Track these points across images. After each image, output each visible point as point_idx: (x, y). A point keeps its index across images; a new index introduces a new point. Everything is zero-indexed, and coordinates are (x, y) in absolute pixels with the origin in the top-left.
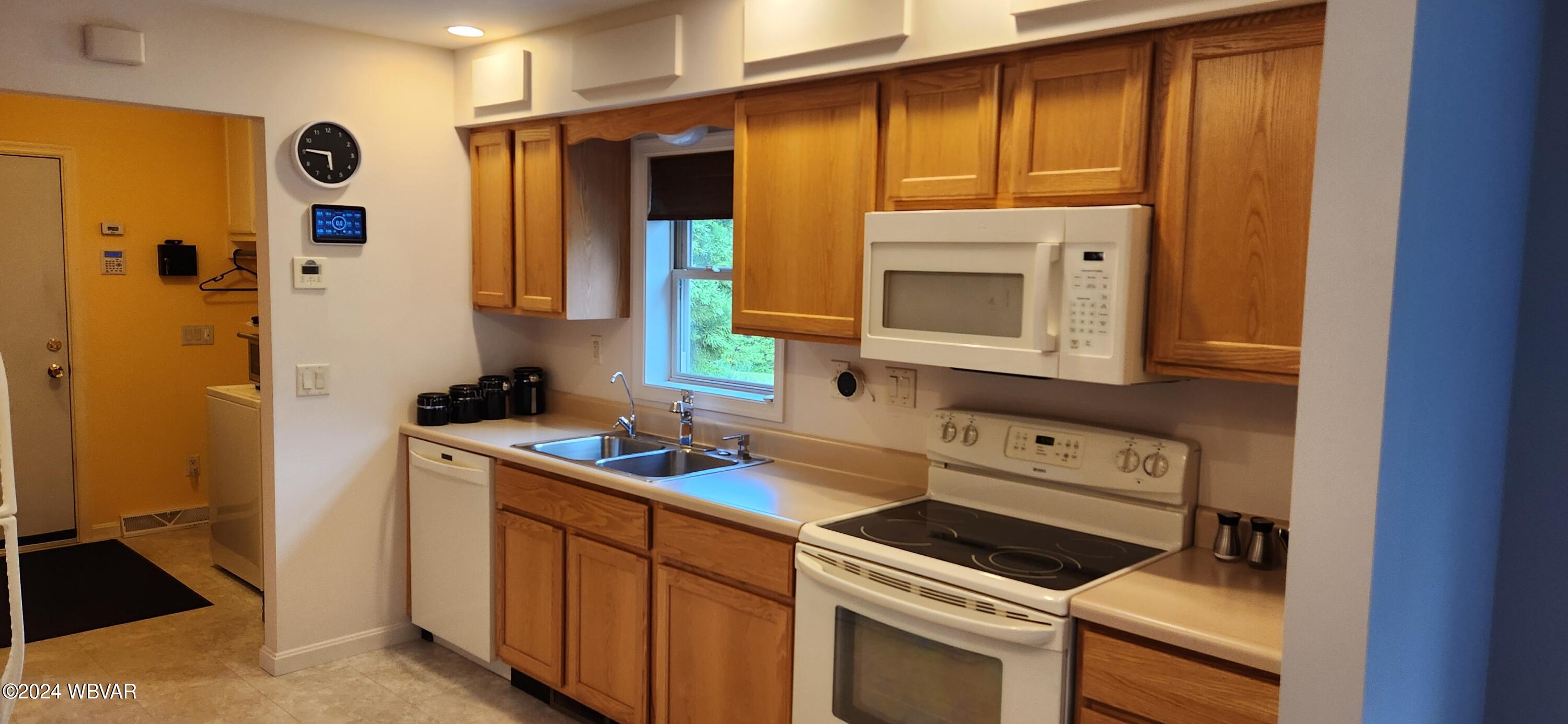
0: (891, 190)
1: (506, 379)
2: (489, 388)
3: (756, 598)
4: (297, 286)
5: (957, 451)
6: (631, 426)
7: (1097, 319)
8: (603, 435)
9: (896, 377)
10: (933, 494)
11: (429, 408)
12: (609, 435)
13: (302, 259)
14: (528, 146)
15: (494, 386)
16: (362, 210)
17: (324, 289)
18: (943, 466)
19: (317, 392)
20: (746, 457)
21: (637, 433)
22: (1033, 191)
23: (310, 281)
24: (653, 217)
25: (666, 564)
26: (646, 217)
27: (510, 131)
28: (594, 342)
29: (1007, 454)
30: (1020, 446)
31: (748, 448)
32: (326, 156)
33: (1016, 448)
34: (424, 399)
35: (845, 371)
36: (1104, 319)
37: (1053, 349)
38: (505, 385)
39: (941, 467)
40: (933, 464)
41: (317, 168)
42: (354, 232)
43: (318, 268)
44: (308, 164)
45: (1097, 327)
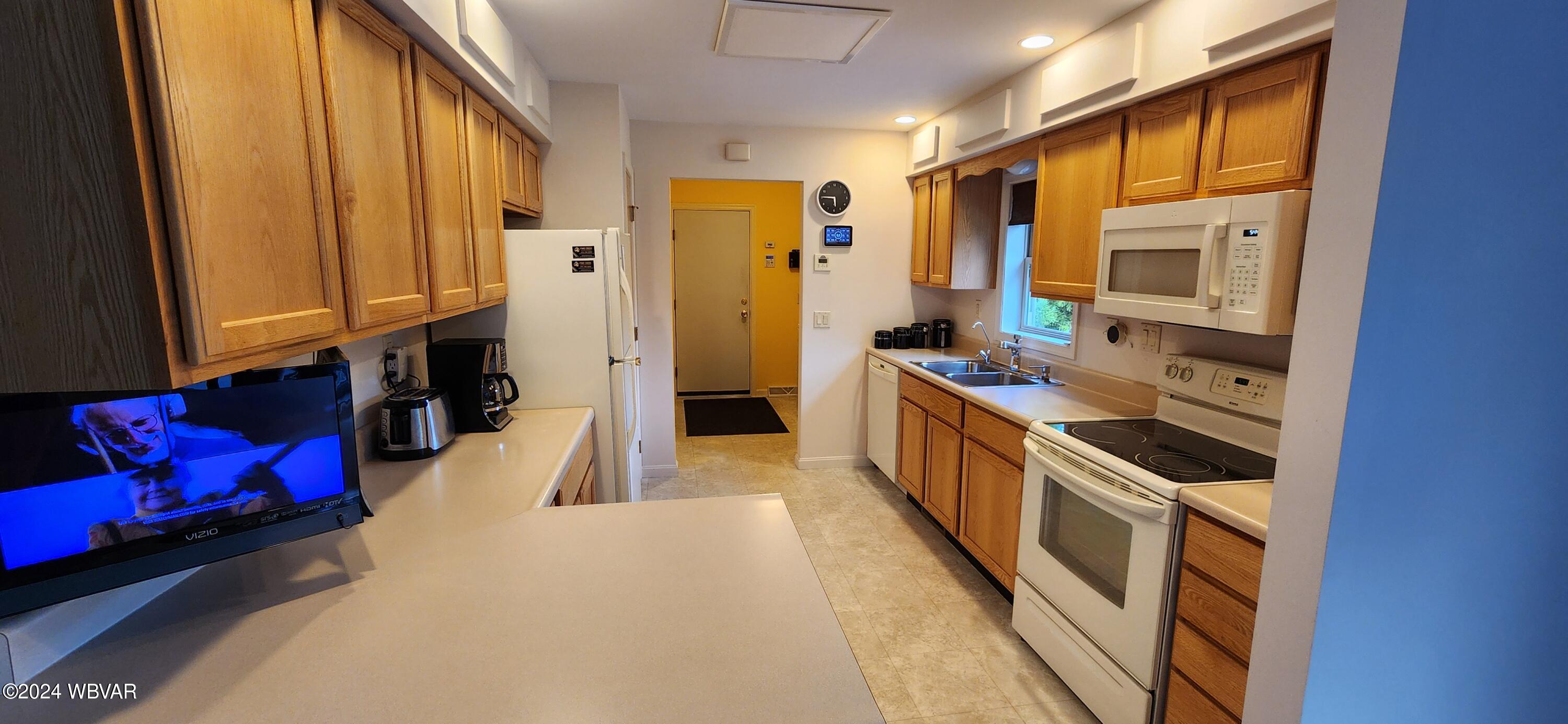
0: (1126, 192)
1: (926, 325)
2: (916, 329)
3: (1008, 464)
4: (815, 270)
5: (1177, 386)
6: (987, 357)
7: (1249, 283)
8: (968, 361)
9: (1147, 331)
10: (1159, 416)
11: (879, 338)
12: (972, 361)
13: (819, 255)
14: (939, 184)
15: (919, 329)
16: (851, 228)
17: (829, 271)
18: (1169, 396)
19: (824, 326)
20: (1047, 381)
21: (991, 361)
22: (1221, 184)
23: (822, 266)
24: (1012, 223)
25: (969, 438)
26: (1008, 224)
27: (930, 174)
28: (978, 304)
29: (1212, 390)
30: (1222, 385)
31: (1049, 375)
32: (833, 199)
33: (1219, 386)
34: (878, 334)
35: (1113, 325)
36: (1254, 282)
37: (1217, 307)
38: (925, 328)
39: (1168, 397)
40: (1163, 394)
41: (829, 207)
42: (846, 240)
43: (826, 260)
44: (824, 204)
45: (1249, 289)
